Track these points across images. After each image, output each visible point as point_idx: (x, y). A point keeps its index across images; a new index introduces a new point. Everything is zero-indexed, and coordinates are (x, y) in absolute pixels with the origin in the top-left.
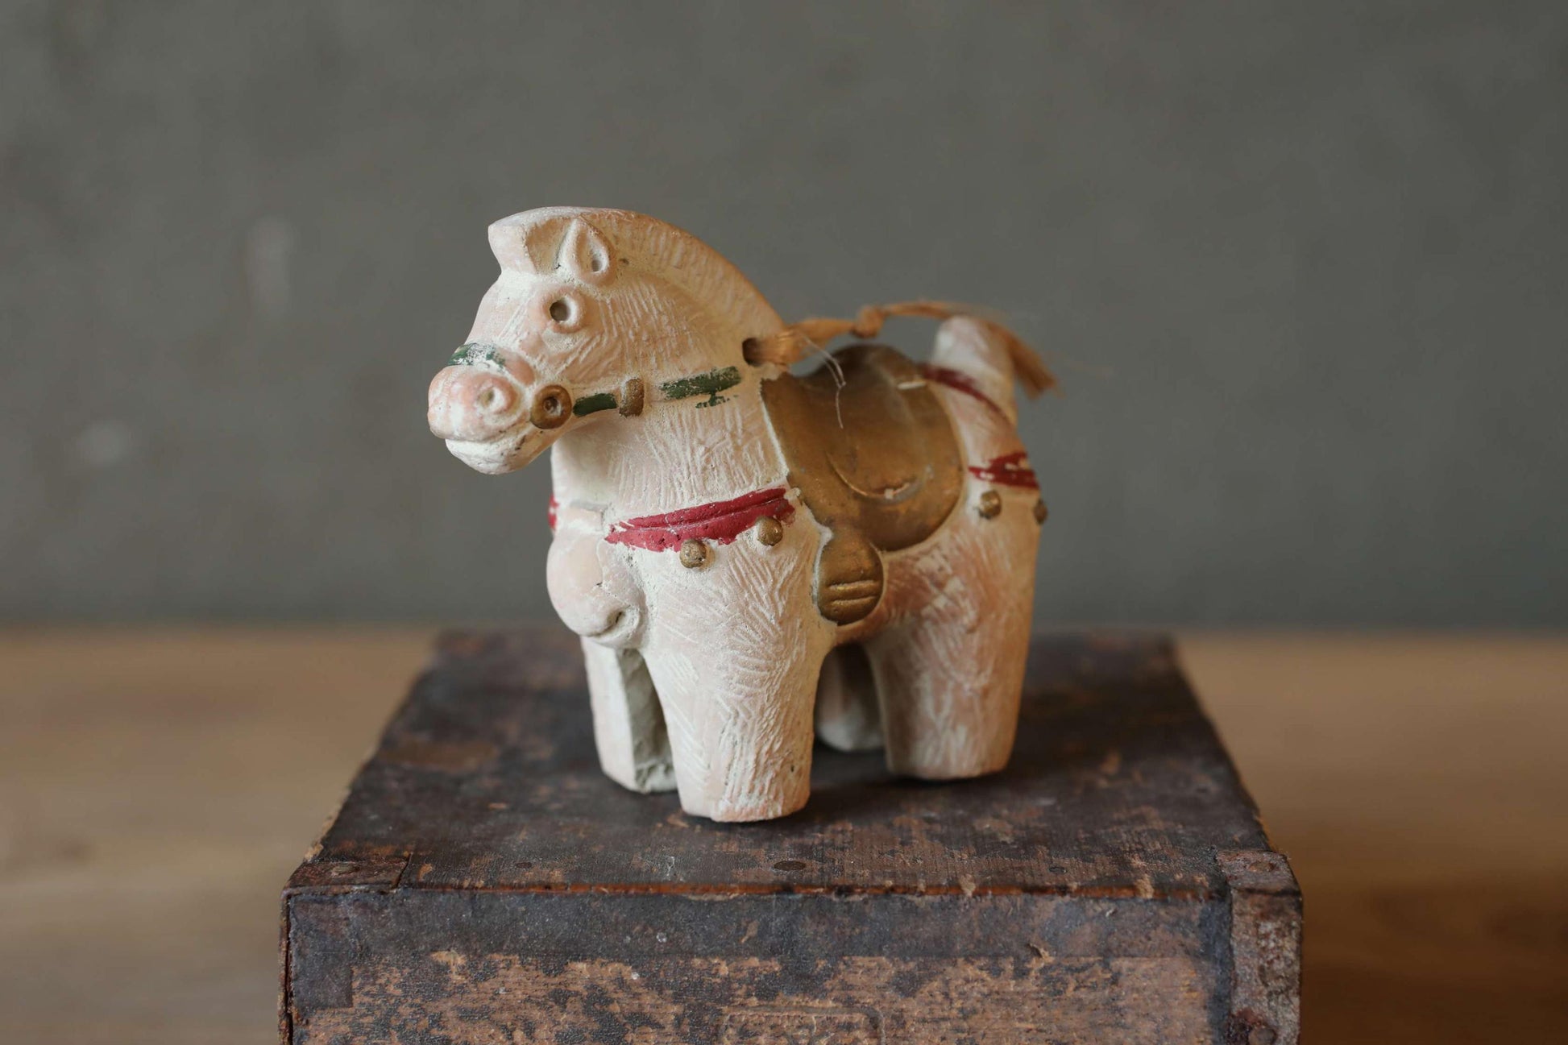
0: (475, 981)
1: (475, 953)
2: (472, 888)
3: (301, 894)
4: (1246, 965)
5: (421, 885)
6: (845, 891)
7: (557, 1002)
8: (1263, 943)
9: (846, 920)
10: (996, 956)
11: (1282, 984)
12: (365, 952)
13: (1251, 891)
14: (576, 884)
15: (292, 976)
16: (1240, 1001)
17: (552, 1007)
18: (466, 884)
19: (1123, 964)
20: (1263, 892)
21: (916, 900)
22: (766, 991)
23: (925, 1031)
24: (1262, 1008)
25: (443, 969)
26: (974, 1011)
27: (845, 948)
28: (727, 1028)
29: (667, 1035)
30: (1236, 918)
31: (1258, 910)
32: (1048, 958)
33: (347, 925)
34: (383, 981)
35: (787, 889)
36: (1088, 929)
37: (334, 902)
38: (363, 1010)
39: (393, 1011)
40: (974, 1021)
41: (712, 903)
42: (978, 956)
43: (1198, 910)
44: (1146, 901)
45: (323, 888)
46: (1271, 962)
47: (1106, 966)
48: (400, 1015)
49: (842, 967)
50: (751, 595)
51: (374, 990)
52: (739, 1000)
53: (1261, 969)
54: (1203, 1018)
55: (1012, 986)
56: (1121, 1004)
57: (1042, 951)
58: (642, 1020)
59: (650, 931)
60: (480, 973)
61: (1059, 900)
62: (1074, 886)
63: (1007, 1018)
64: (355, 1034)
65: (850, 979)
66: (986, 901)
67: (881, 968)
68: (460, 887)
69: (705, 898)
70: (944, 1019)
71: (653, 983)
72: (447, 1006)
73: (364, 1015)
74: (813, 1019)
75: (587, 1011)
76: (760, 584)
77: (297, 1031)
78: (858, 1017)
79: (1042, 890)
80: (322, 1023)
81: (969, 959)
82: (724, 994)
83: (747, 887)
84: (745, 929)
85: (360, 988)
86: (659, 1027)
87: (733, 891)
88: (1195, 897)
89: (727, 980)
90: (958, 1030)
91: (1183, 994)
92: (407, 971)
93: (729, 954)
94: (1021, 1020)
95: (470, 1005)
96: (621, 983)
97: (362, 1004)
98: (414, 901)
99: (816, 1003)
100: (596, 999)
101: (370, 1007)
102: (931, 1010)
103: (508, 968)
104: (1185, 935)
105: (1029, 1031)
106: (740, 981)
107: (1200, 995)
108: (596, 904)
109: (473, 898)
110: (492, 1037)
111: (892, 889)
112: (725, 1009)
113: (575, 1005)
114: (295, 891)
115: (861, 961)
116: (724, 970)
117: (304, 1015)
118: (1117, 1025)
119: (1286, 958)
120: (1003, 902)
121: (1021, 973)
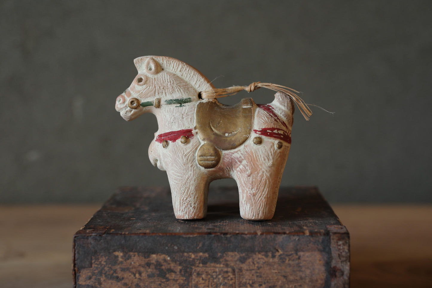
0: (125, 260)
1: (125, 252)
2: (125, 234)
3: (78, 236)
4: (335, 254)
5: (111, 234)
6: (225, 234)
7: (148, 266)
8: (339, 247)
9: (226, 242)
10: (267, 252)
11: (344, 259)
12: (96, 252)
13: (335, 233)
14: (153, 233)
15: (76, 259)
16: (333, 264)
17: (146, 267)
18: (123, 233)
19: (301, 254)
20: (339, 233)
21: (245, 236)
22: (204, 262)
23: (248, 273)
24: (339, 265)
25: (117, 257)
26: (261, 267)
27: (225, 250)
28: (194, 273)
29: (178, 275)
30: (332, 241)
31: (337, 238)
32: (281, 252)
33: (91, 245)
34: (100, 260)
35: (210, 233)
36: (291, 244)
37: (87, 238)
38: (95, 269)
39: (103, 269)
40: (261, 270)
41: (189, 238)
42: (262, 252)
43: (321, 238)
44: (307, 236)
45: (84, 235)
46: (341, 253)
47: (297, 254)
48: (105, 270)
49: (225, 255)
50: (177, 156)
51: (98, 263)
52: (197, 265)
53: (339, 255)
54: (323, 269)
55: (271, 260)
56: (301, 265)
57: (279, 250)
58: (171, 271)
59: (173, 245)
60: (127, 257)
61: (284, 236)
62: (288, 232)
63: (270, 269)
64: (93, 275)
65: (228, 259)
66: (264, 236)
67: (236, 255)
68: (121, 234)
69: (188, 236)
70: (253, 270)
71: (173, 260)
72: (118, 267)
73: (95, 270)
74: (217, 270)
75: (156, 268)
76: (180, 154)
77: (77, 275)
78: (230, 269)
79: (279, 233)
80: (84, 272)
81: (259, 252)
82: (193, 263)
83: (199, 233)
84: (199, 245)
85: (94, 262)
86: (175, 272)
87: (195, 234)
88: (320, 234)
89: (194, 259)
90: (257, 273)
91: (318, 262)
92: (107, 257)
93: (194, 252)
94: (274, 270)
95: (124, 267)
96: (165, 260)
97: (95, 267)
98: (109, 238)
99: (218, 265)
100: (158, 265)
101: (97, 268)
102: (249, 267)
103: (134, 256)
104: (318, 245)
105: (276, 273)
106: (198, 260)
107: (322, 262)
108: (158, 238)
109: (125, 237)
110: (130, 276)
111: (238, 234)
112: (193, 267)
113: (152, 267)
114: (77, 235)
115: (230, 253)
116: (193, 256)
117: (79, 270)
118: (300, 271)
119: (346, 252)
120: (269, 237)
121: (274, 256)
